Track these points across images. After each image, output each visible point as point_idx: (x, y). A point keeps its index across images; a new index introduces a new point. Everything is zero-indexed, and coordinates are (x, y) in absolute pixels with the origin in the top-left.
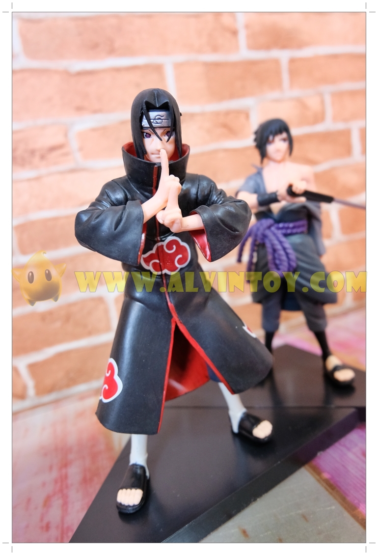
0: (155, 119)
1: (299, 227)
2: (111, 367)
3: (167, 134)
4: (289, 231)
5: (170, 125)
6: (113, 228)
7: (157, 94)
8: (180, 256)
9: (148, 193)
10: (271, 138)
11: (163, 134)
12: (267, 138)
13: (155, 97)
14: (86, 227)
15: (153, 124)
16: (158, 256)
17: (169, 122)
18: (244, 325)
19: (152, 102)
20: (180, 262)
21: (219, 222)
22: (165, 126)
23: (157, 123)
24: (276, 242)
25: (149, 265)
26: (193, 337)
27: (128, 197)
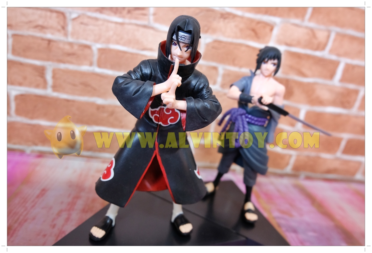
0: (181, 37)
1: (260, 122)
2: (112, 163)
3: (187, 47)
4: (253, 122)
5: (189, 43)
6: (133, 94)
7: (188, 22)
8: (173, 117)
9: (165, 76)
10: (266, 60)
11: (183, 46)
12: (264, 59)
13: (186, 24)
14: (118, 87)
15: (179, 39)
16: (160, 113)
17: (189, 41)
18: (196, 169)
19: (182, 27)
20: (171, 121)
21: (196, 111)
22: (186, 43)
23: (182, 40)
24: (241, 126)
25: (152, 116)
26: (163, 165)
27: (153, 75)
